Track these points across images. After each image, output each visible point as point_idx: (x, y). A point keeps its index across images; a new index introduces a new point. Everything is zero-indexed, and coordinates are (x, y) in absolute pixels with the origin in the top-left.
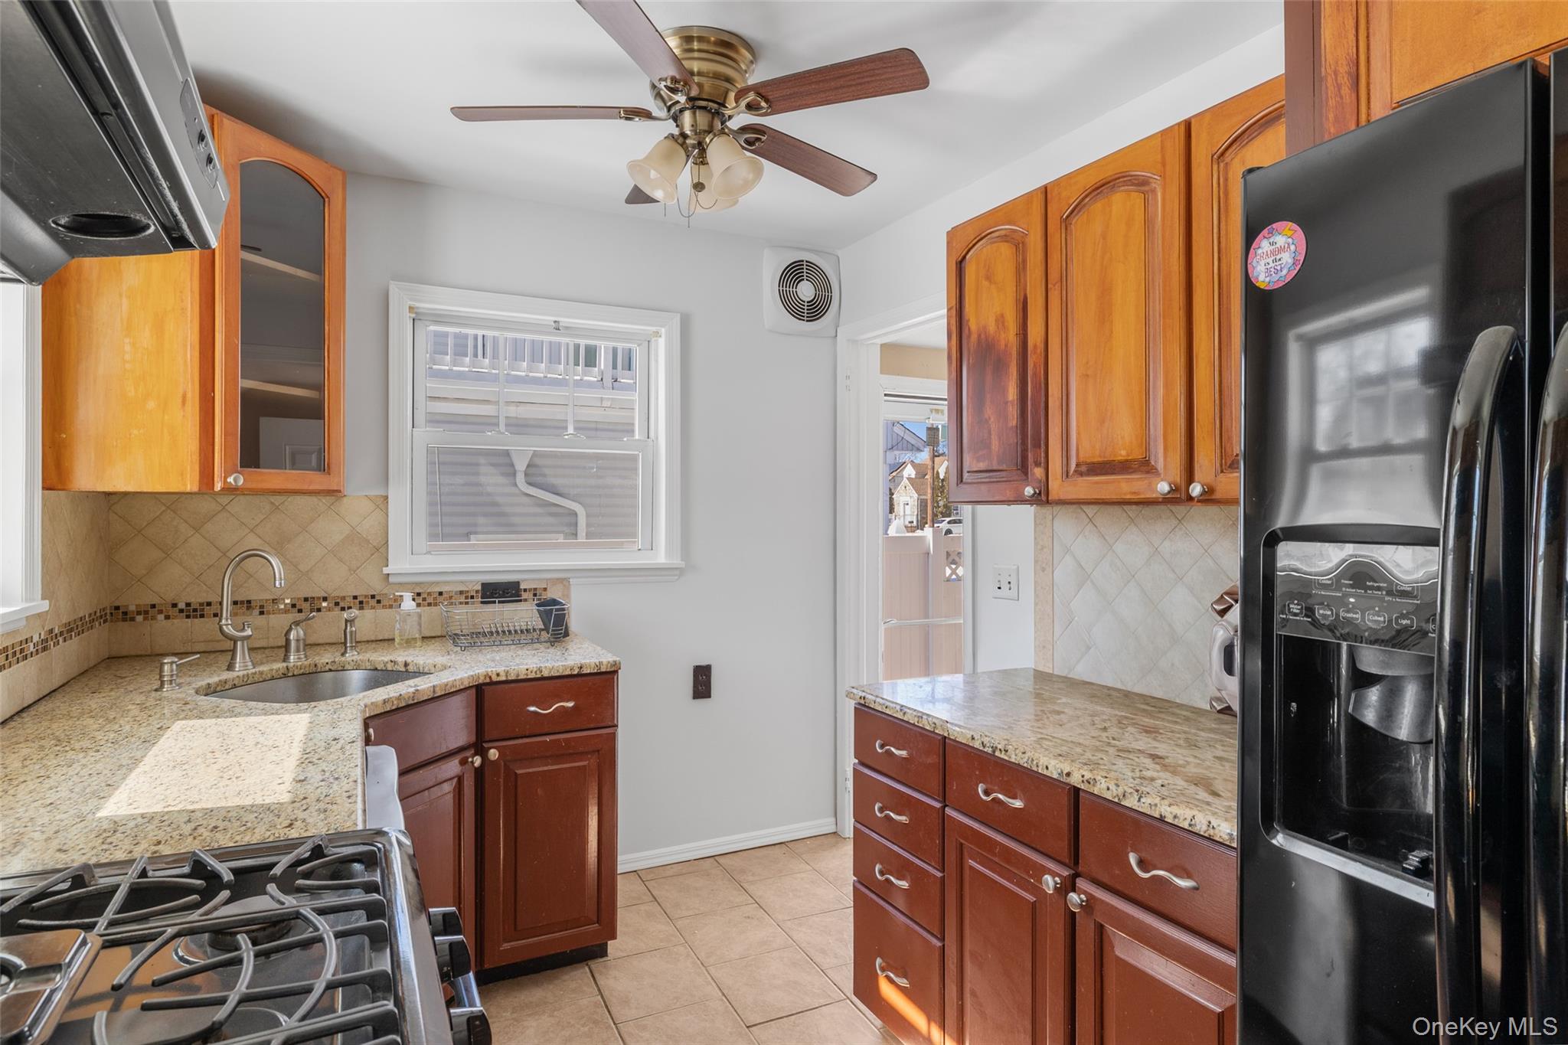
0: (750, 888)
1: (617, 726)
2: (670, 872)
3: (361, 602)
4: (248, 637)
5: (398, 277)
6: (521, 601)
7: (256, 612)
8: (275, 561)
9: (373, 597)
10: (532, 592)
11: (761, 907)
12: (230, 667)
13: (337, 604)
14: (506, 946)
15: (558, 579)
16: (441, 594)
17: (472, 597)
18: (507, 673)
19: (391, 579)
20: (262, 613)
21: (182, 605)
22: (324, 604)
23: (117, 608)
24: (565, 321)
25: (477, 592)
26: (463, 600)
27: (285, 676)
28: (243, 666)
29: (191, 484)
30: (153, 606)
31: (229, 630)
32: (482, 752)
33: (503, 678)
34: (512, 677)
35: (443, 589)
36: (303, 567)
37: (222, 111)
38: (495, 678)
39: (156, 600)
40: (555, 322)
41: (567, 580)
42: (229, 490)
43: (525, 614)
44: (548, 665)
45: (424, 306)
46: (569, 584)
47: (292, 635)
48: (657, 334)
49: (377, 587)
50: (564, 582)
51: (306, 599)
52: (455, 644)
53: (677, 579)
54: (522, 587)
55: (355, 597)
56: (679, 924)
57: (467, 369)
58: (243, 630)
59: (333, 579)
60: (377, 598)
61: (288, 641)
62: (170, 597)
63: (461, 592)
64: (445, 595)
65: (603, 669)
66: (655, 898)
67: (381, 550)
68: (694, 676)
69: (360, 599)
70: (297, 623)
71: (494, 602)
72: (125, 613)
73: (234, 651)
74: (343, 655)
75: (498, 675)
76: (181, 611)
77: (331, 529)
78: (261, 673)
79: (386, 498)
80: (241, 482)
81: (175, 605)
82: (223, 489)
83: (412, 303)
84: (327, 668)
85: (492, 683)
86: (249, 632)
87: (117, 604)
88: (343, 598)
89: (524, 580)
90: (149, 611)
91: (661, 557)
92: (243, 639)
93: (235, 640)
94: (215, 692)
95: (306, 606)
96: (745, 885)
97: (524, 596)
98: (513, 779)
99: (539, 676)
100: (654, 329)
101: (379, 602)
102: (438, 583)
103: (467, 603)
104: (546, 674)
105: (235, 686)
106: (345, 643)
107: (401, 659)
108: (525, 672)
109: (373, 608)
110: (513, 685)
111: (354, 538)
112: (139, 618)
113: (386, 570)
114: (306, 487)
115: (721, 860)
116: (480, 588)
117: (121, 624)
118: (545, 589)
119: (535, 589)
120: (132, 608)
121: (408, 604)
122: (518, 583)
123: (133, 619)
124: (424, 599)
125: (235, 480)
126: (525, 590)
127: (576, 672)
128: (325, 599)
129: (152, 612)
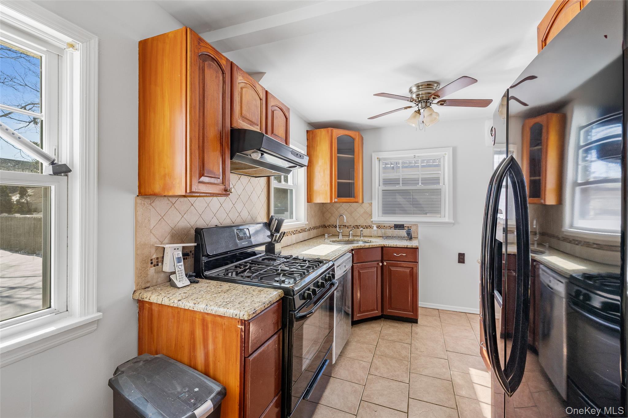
0: (472, 323)
1: (418, 262)
2: (449, 312)
3: (367, 227)
4: (342, 232)
5: (374, 152)
6: (404, 229)
7: (347, 228)
8: (345, 217)
9: (369, 226)
10: (407, 227)
11: (472, 329)
12: (338, 238)
13: (362, 227)
14: (389, 310)
15: (414, 224)
16: (384, 226)
17: (392, 228)
18: (388, 245)
19: (373, 222)
20: (348, 228)
21: (334, 225)
22: (360, 227)
23: (324, 225)
24: (417, 155)
25: (393, 226)
26: (390, 228)
27: (348, 241)
28: (341, 237)
29: (329, 202)
30: (330, 225)
31: (338, 230)
32: (382, 263)
33: (387, 246)
34: (390, 246)
35: (385, 225)
36: (355, 219)
37: (334, 128)
38: (385, 246)
39: (330, 224)
40: (414, 156)
41: (417, 225)
42: (335, 202)
43: (403, 233)
44: (399, 244)
45: (380, 157)
46: (418, 226)
47: (350, 233)
48: (446, 154)
49: (370, 224)
50: (416, 225)
51: (356, 226)
52: (383, 238)
53: (452, 226)
54: (405, 226)
55: (366, 226)
56: (443, 324)
57: (425, 164)
58: (341, 230)
59: (361, 222)
60: (370, 226)
61: (349, 234)
62: (332, 224)
63: (389, 226)
64: (385, 227)
65: (413, 247)
66: (440, 317)
67: (371, 215)
68: (459, 256)
69: (367, 226)
70: (351, 230)
71: (396, 229)
72: (325, 226)
73: (339, 235)
74: (360, 238)
75: (386, 245)
76: (334, 226)
77: (361, 210)
78: (343, 240)
79: (372, 203)
80: (337, 200)
81: (333, 225)
82: (334, 202)
83: (378, 157)
84: (357, 240)
85: (385, 247)
86: (342, 231)
87: (324, 224)
88: (363, 226)
89: (405, 224)
90: (329, 226)
91: (446, 220)
92: (341, 232)
93: (339, 232)
94: (334, 242)
95: (356, 227)
96: (471, 322)
97: (405, 228)
98: (390, 271)
99: (396, 246)
100: (444, 153)
101: (371, 227)
102: (384, 224)
103: (391, 229)
104: (398, 246)
105: (338, 241)
106: (361, 236)
107: (370, 240)
108: (393, 245)
109: (369, 228)
110: (390, 248)
111: (365, 212)
112: (328, 227)
113: (372, 220)
114: (350, 201)
115: (467, 314)
116: (394, 225)
117: (325, 228)
118: (411, 227)
119: (408, 227)
120: (326, 225)
121: (375, 228)
122: (403, 225)
123: (327, 227)
124: (381, 227)
125: (336, 200)
126: (406, 227)
127: (406, 247)
128: (360, 226)
129: (330, 226)
